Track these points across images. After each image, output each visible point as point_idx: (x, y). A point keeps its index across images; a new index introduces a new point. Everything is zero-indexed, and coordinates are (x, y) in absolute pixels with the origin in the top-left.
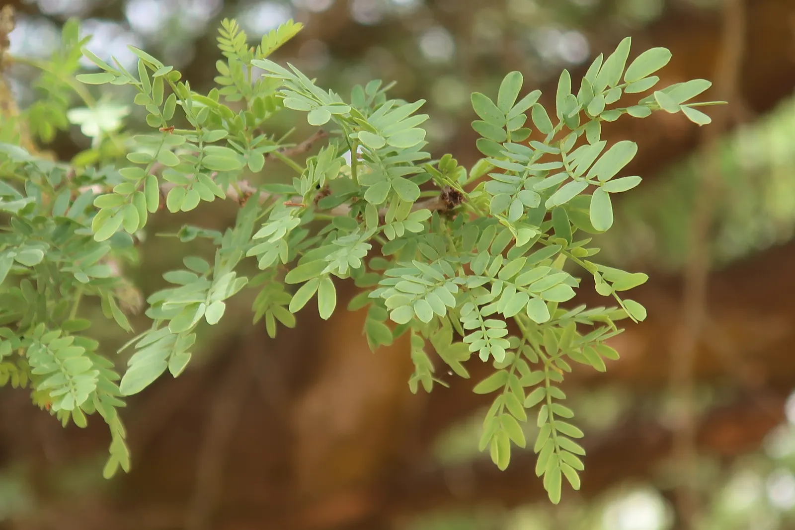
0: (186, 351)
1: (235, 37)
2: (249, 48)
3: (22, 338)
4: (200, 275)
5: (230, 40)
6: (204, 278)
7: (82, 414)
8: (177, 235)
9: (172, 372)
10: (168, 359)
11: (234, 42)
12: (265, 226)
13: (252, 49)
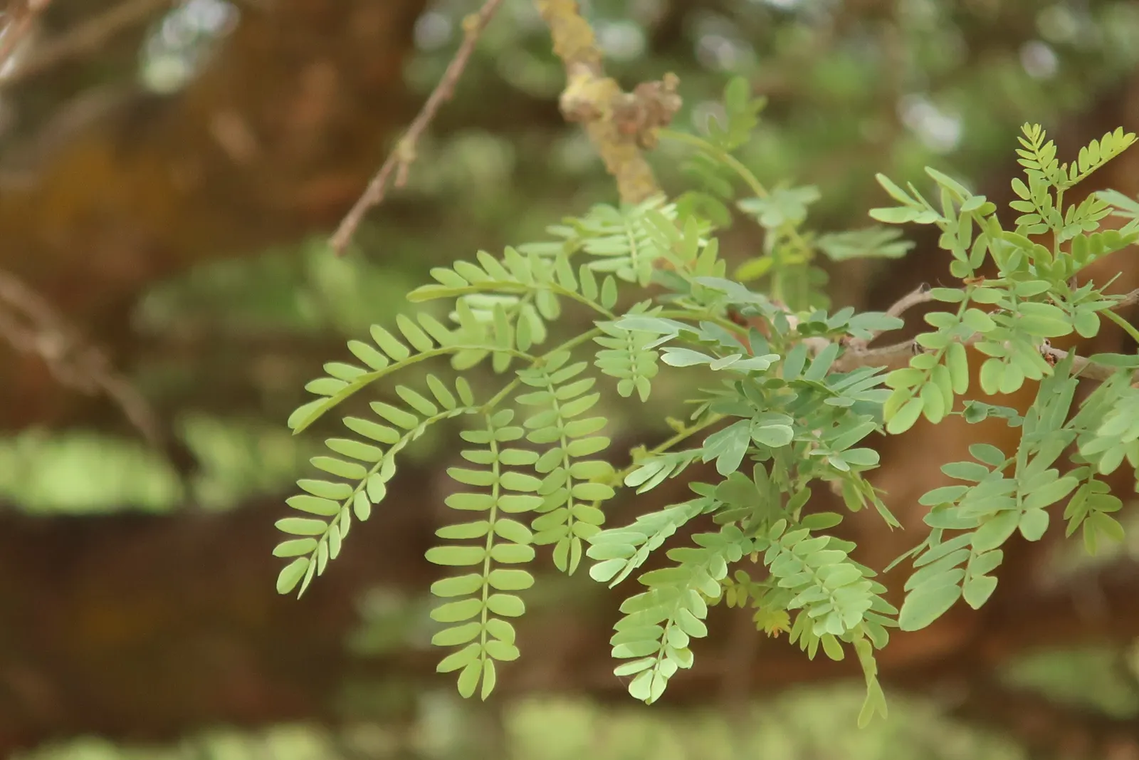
0: (989, 574)
1: (1039, 149)
2: (1059, 166)
3: (754, 540)
4: (992, 468)
5: (1033, 152)
6: (998, 473)
7: (836, 641)
8: (961, 413)
9: (968, 601)
10: (960, 583)
11: (1039, 155)
12: (1082, 407)
13: (1065, 165)
